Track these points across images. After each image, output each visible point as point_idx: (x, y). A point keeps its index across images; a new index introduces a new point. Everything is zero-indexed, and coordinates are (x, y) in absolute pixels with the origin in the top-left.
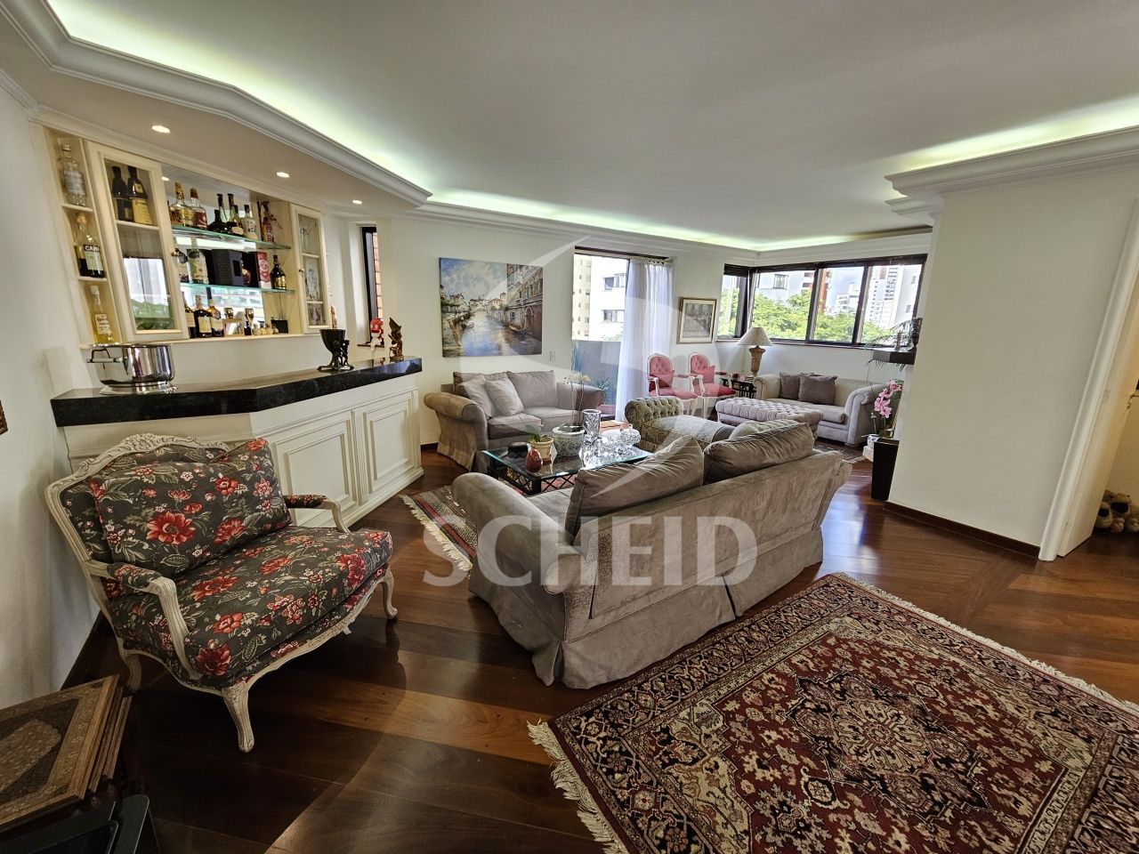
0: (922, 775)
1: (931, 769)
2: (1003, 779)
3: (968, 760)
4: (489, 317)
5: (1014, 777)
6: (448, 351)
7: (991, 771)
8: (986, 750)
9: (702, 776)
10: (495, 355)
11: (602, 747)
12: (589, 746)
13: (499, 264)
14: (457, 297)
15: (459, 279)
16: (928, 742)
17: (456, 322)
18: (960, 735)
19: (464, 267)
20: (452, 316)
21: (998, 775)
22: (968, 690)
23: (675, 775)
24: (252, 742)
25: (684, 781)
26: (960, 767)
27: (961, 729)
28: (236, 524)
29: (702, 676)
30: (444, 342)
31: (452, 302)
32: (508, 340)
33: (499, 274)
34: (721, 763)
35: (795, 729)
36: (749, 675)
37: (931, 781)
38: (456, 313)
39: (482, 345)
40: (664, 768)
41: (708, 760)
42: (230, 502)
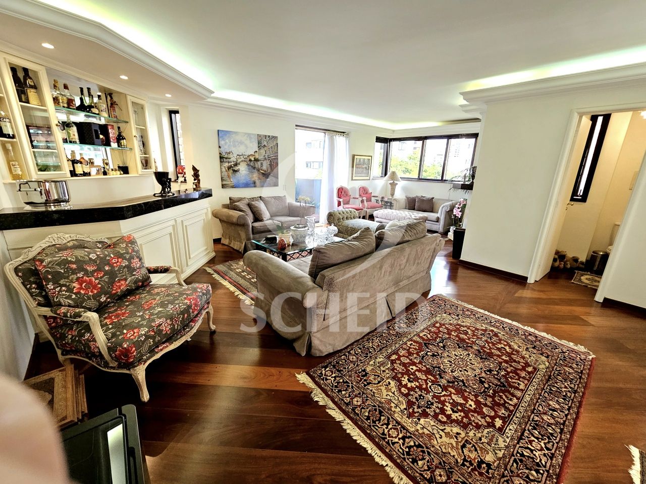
0: (479, 378)
1: (483, 375)
2: (513, 376)
3: (499, 370)
4: (248, 165)
5: (517, 374)
6: (225, 184)
7: (508, 373)
8: (506, 365)
9: (383, 388)
10: (252, 187)
11: (334, 381)
12: (328, 381)
13: (253, 134)
14: (229, 153)
15: (230, 142)
16: (481, 364)
17: (229, 168)
18: (495, 360)
19: (233, 136)
20: (226, 165)
21: (511, 374)
22: (498, 341)
23: (371, 389)
24: (148, 396)
25: (375, 391)
26: (495, 373)
27: (495, 357)
28: (123, 282)
29: (378, 345)
30: (222, 180)
31: (226, 156)
32: (259, 178)
33: (253, 140)
34: (391, 382)
35: (424, 364)
36: (401, 343)
37: (484, 380)
38: (229, 162)
39: (245, 181)
40: (365, 387)
41: (385, 381)
42: (119, 270)
